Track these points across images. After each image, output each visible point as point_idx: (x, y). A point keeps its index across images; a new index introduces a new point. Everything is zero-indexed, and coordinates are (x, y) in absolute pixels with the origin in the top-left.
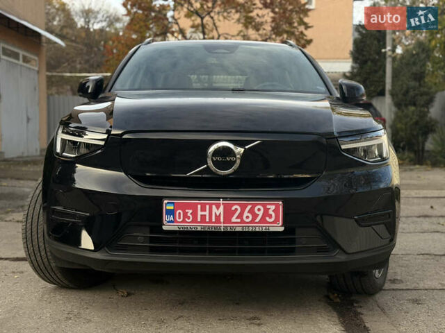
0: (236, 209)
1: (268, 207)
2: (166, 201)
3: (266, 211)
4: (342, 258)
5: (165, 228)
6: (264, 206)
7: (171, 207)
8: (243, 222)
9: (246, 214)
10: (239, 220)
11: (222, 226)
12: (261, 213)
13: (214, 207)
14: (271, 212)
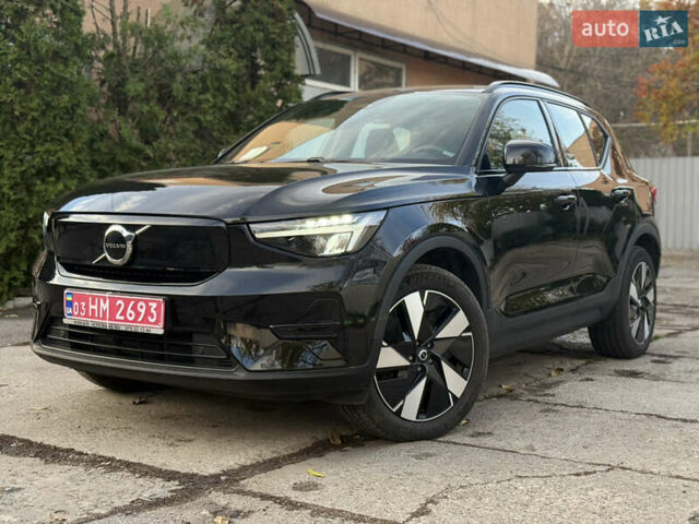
0: (120, 305)
1: (150, 304)
2: (66, 292)
3: (148, 308)
4: (241, 375)
5: (65, 321)
6: (146, 302)
7: (69, 298)
8: (126, 320)
9: (129, 311)
10: (122, 318)
11: (108, 324)
12: (143, 311)
13: (102, 301)
14: (153, 311)
